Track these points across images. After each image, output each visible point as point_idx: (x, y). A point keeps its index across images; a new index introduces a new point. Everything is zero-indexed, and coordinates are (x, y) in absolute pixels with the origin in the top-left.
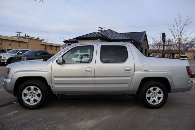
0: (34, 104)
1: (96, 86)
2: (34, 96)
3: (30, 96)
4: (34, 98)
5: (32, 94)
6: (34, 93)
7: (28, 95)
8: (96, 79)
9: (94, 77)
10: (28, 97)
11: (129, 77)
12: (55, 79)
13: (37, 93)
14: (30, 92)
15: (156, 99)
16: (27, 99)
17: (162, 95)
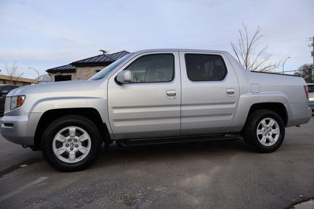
0: (77, 160)
1: (184, 121)
2: (77, 146)
3: (67, 146)
4: (75, 149)
5: (73, 141)
6: (76, 141)
7: (64, 144)
8: (183, 108)
9: (181, 105)
10: (64, 149)
11: (233, 103)
12: (116, 111)
13: (82, 140)
14: (68, 137)
15: (270, 137)
16: (62, 152)
17: (277, 131)
